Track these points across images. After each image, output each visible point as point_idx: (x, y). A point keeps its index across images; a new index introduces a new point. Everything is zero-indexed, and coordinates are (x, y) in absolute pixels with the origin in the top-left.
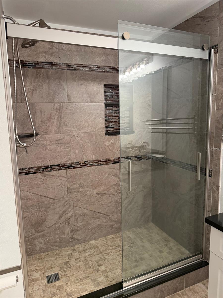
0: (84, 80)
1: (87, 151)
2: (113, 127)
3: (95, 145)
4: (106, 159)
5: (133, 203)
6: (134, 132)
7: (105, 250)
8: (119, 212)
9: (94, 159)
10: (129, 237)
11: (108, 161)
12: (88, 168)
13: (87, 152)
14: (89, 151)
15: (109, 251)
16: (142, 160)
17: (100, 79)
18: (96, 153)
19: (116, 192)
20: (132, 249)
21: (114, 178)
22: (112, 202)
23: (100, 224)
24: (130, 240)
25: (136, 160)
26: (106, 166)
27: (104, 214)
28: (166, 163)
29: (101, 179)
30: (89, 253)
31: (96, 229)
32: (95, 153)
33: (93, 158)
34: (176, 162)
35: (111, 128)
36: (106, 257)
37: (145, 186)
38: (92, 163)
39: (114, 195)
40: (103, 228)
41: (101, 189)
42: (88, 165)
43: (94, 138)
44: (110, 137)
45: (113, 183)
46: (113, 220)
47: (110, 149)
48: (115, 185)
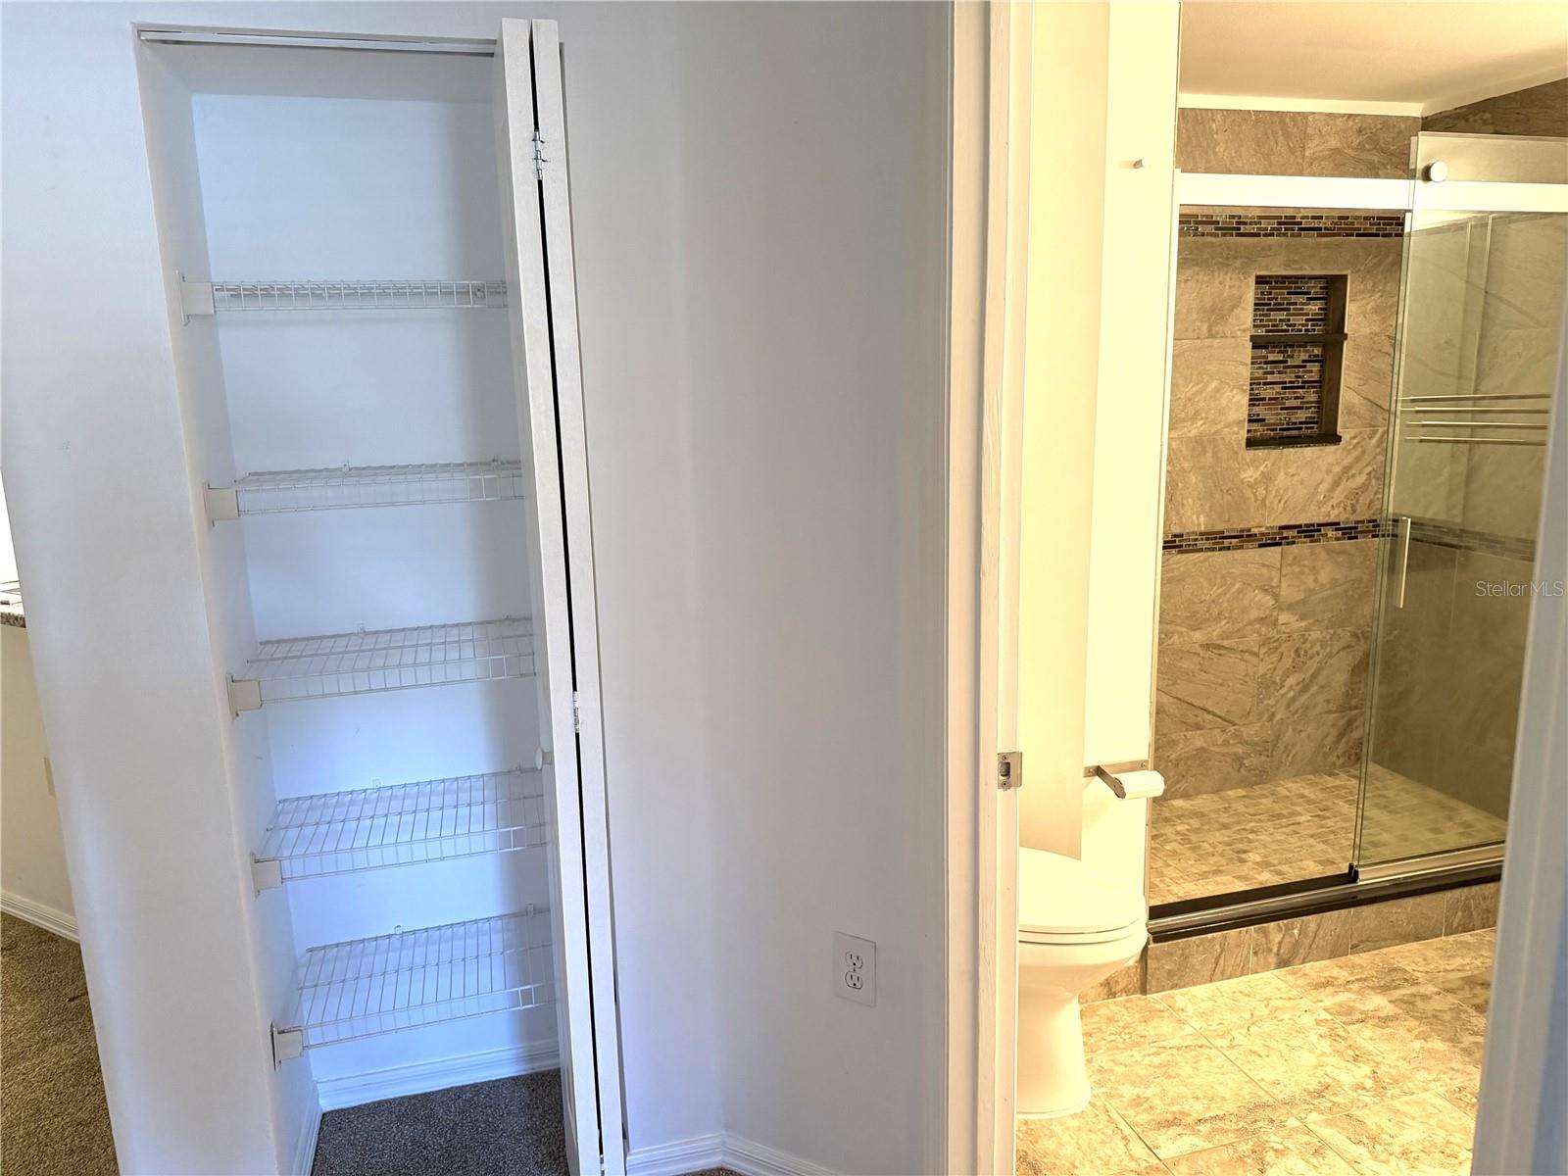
0: (1197, 265)
1: (1185, 501)
2: (1264, 420)
3: (1210, 481)
4: (1242, 531)
5: (1314, 689)
6: (1341, 437)
7: (1238, 823)
8: (1266, 716)
9: (1203, 528)
10: (1302, 796)
11: (1245, 538)
12: (1179, 556)
13: (1183, 504)
14: (1190, 500)
15: (1253, 824)
16: (1356, 538)
17: (1246, 260)
18: (1211, 507)
19: (1264, 645)
20: (1329, 823)
21: (1259, 596)
22: (1247, 679)
23: (1202, 749)
24: (1310, 802)
25: (1337, 539)
26: (1238, 554)
27: (1219, 717)
28: (1459, 547)
29: (1219, 595)
30: (1187, 827)
31: (1189, 762)
32: (1207, 507)
33: (1199, 525)
34: (1502, 543)
35: (1256, 424)
36: (1251, 836)
37: (1360, 632)
38: (1196, 540)
39: (1257, 655)
40: (1210, 763)
41: (1215, 631)
42: (1182, 546)
43: (1209, 455)
44: (1261, 453)
45: (1255, 614)
46: (1247, 739)
47: (1256, 499)
48: (1261, 620)
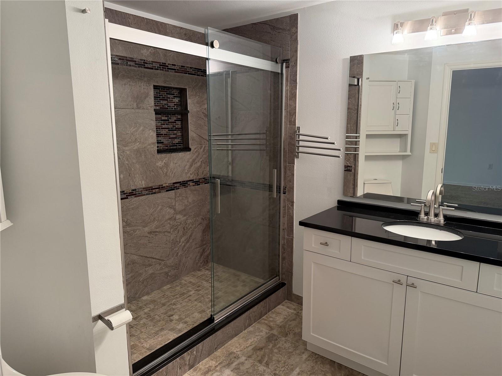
0: (129, 78)
1: (135, 176)
2: (163, 142)
3: (145, 167)
4: (159, 186)
5: (191, 241)
6: (191, 149)
7: (169, 302)
8: (175, 254)
9: (144, 186)
10: (191, 282)
11: (161, 188)
12: (136, 198)
13: (135, 177)
14: (137, 175)
15: (174, 301)
16: (199, 185)
17: (149, 78)
18: (146, 178)
19: (172, 228)
20: (201, 292)
21: (169, 210)
22: (167, 242)
23: (153, 274)
24: (194, 284)
25: (193, 186)
26: (159, 195)
27: (158, 259)
28: (232, 186)
29: (153, 212)
30: (149, 309)
31: (148, 280)
32: (145, 177)
33: (142, 185)
34: (245, 184)
35: (160, 144)
36: (173, 307)
37: (204, 217)
38: (142, 191)
39: (169, 232)
40: (156, 278)
41: (153, 226)
42: (136, 194)
43: (143, 157)
44: (163, 155)
45: (167, 217)
46: (169, 265)
47: (163, 172)
48: (170, 219)
